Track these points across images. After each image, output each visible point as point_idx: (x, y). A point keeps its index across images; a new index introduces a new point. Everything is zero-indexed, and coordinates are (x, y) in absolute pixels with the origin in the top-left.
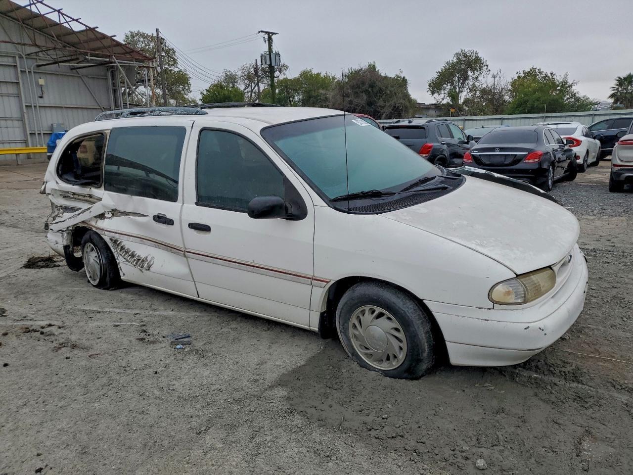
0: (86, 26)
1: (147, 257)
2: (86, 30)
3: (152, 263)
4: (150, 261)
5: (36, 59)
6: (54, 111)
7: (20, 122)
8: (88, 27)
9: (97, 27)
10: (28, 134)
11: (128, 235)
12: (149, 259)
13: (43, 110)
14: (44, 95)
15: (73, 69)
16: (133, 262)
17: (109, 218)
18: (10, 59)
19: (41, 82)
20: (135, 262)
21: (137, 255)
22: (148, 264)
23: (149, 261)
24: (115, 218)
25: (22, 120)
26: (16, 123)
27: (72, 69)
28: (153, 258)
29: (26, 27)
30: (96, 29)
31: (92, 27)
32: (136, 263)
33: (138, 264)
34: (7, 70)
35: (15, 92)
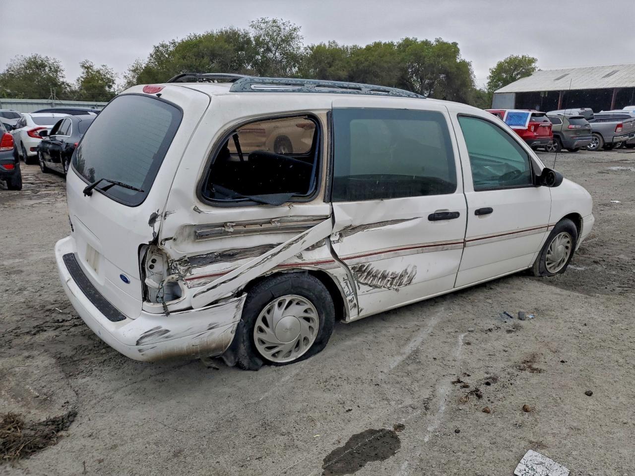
1: (406, 270)
3: (414, 273)
4: (412, 272)
11: (375, 254)
12: (409, 271)
16: (386, 284)
17: (338, 241)
20: (389, 283)
21: (390, 273)
22: (408, 277)
23: (409, 273)
24: (345, 239)
28: (415, 266)
32: (391, 284)
33: (394, 283)
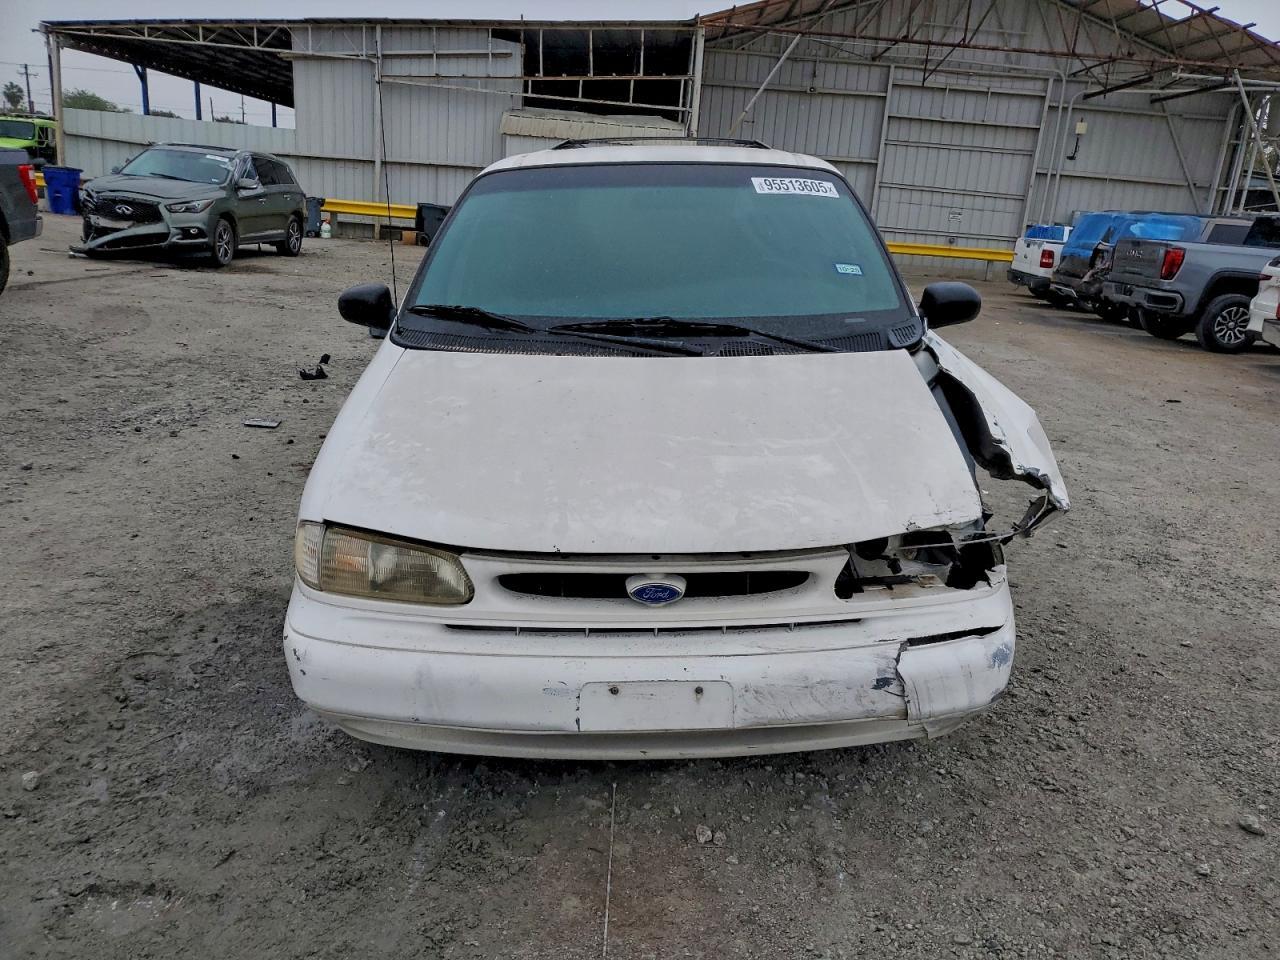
0: (1194, 7)
2: (1193, 17)
5: (1087, 82)
6: (1087, 185)
7: (1019, 203)
8: (1198, 8)
9: (1217, 9)
10: (1025, 226)
13: (1066, 183)
14: (1078, 156)
15: (1155, 100)
18: (1039, 85)
19: (1081, 128)
25: (1023, 200)
26: (1012, 205)
27: (1153, 102)
29: (1086, 19)
30: (1214, 13)
31: (1206, 7)
34: (1027, 104)
35: (1029, 147)
